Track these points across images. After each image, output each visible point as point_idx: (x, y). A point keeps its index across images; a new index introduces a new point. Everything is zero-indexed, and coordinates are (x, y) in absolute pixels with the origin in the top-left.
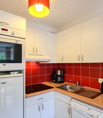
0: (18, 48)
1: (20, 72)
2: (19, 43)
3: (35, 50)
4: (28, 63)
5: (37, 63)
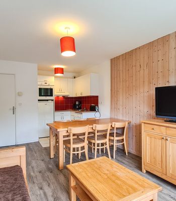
0: (51, 90)
1: (52, 100)
2: (51, 88)
3: (60, 90)
4: (58, 97)
5: (64, 97)
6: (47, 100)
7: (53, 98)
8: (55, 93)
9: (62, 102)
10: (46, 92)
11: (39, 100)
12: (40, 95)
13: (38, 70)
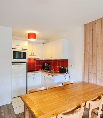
0: (25, 53)
1: (25, 63)
2: (25, 51)
3: (32, 54)
4: (29, 60)
5: (35, 59)
6: (21, 63)
7: (26, 60)
8: (28, 56)
9: (33, 64)
10: (19, 55)
11: (12, 63)
12: (14, 58)
13: (13, 35)
